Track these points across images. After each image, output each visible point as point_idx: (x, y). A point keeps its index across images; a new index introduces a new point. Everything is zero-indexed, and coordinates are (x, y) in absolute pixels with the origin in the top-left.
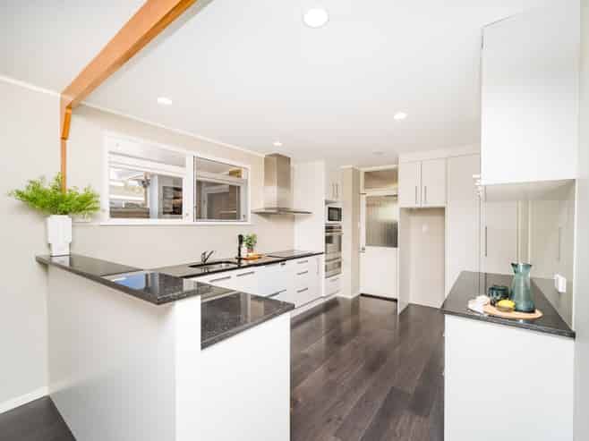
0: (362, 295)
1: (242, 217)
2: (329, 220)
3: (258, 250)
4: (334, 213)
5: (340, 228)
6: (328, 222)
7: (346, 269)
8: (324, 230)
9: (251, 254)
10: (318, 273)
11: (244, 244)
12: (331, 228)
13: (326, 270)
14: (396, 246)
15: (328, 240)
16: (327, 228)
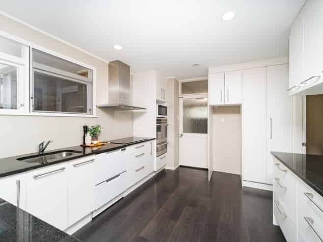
0: (181, 166)
1: (88, 111)
2: (159, 114)
3: (102, 138)
4: (162, 110)
5: (166, 120)
6: (158, 116)
7: (170, 149)
8: (156, 122)
9: (95, 142)
10: (151, 154)
11: (88, 134)
12: (160, 120)
13: (157, 151)
14: (206, 132)
15: (159, 129)
16: (157, 120)
